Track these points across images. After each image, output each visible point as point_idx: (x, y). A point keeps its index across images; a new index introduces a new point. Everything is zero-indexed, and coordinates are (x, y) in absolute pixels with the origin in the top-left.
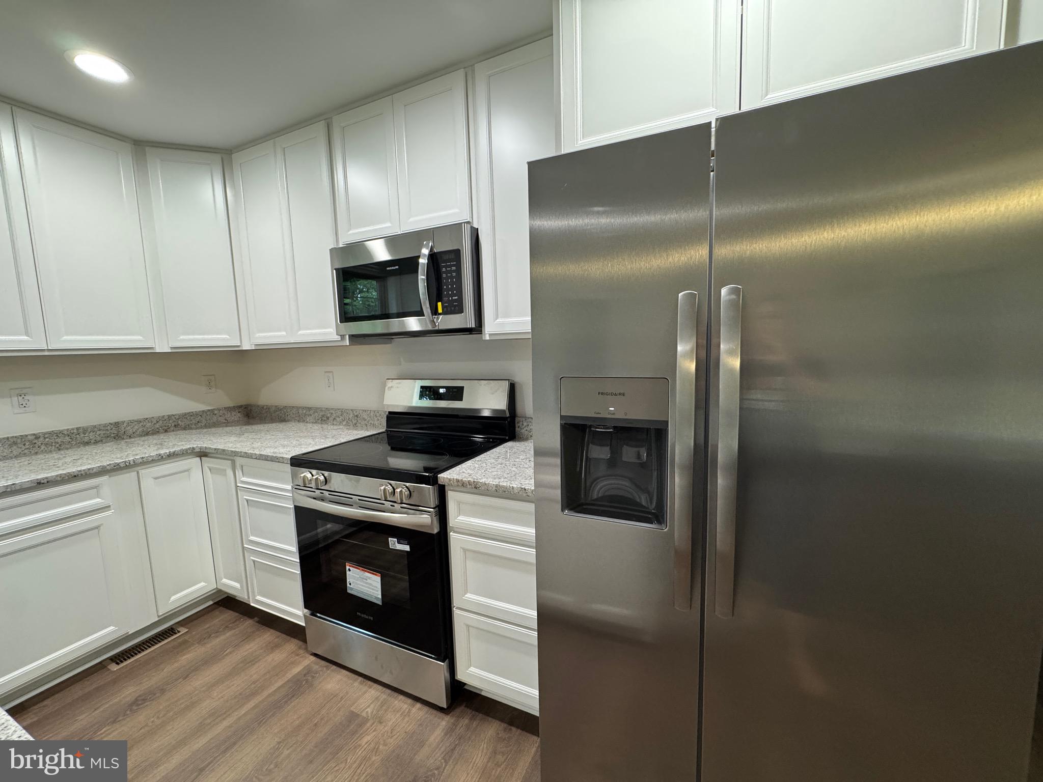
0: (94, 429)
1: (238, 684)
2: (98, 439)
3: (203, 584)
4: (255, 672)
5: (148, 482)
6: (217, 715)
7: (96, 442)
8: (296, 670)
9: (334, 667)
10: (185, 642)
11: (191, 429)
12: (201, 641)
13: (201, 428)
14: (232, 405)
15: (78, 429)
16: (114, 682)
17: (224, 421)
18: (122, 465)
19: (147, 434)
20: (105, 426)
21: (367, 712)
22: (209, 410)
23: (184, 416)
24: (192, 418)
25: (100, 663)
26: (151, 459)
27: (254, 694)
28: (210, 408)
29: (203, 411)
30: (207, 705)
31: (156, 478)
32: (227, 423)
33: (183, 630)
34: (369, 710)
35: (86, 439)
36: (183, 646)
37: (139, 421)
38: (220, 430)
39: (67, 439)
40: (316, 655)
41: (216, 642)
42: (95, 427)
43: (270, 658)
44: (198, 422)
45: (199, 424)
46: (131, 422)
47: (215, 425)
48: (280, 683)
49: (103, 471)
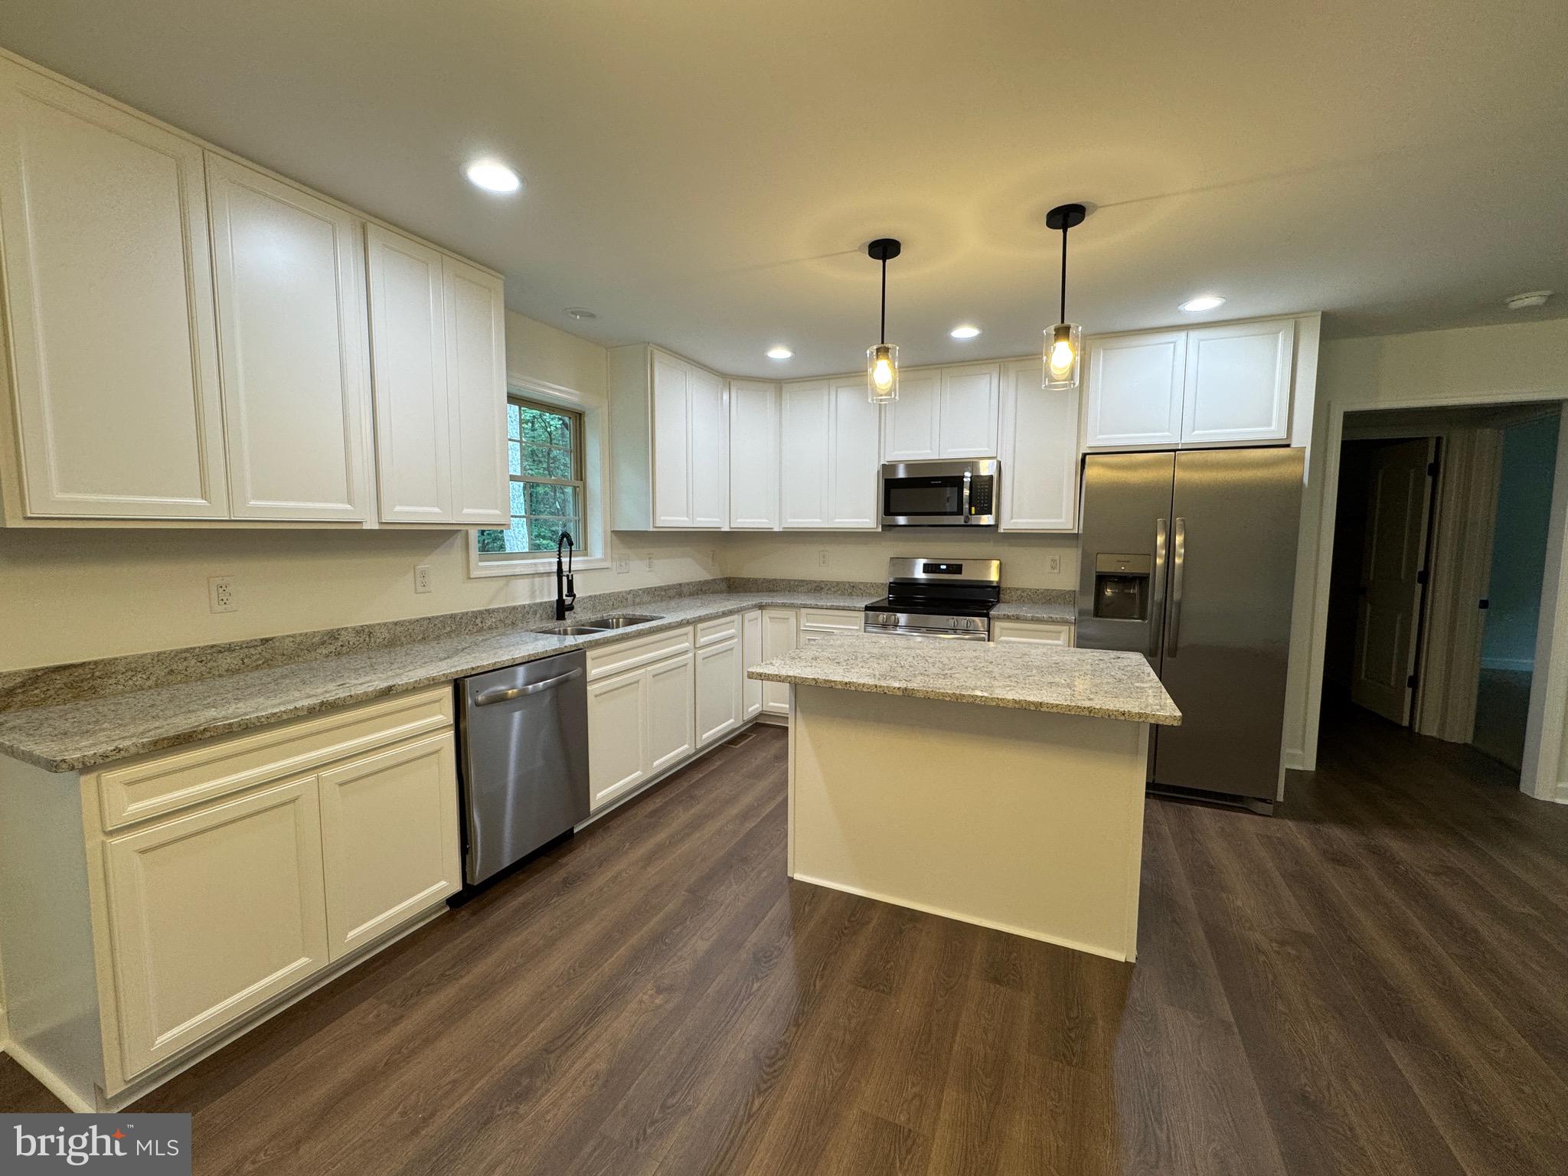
5: (746, 624)
14: (722, 577)
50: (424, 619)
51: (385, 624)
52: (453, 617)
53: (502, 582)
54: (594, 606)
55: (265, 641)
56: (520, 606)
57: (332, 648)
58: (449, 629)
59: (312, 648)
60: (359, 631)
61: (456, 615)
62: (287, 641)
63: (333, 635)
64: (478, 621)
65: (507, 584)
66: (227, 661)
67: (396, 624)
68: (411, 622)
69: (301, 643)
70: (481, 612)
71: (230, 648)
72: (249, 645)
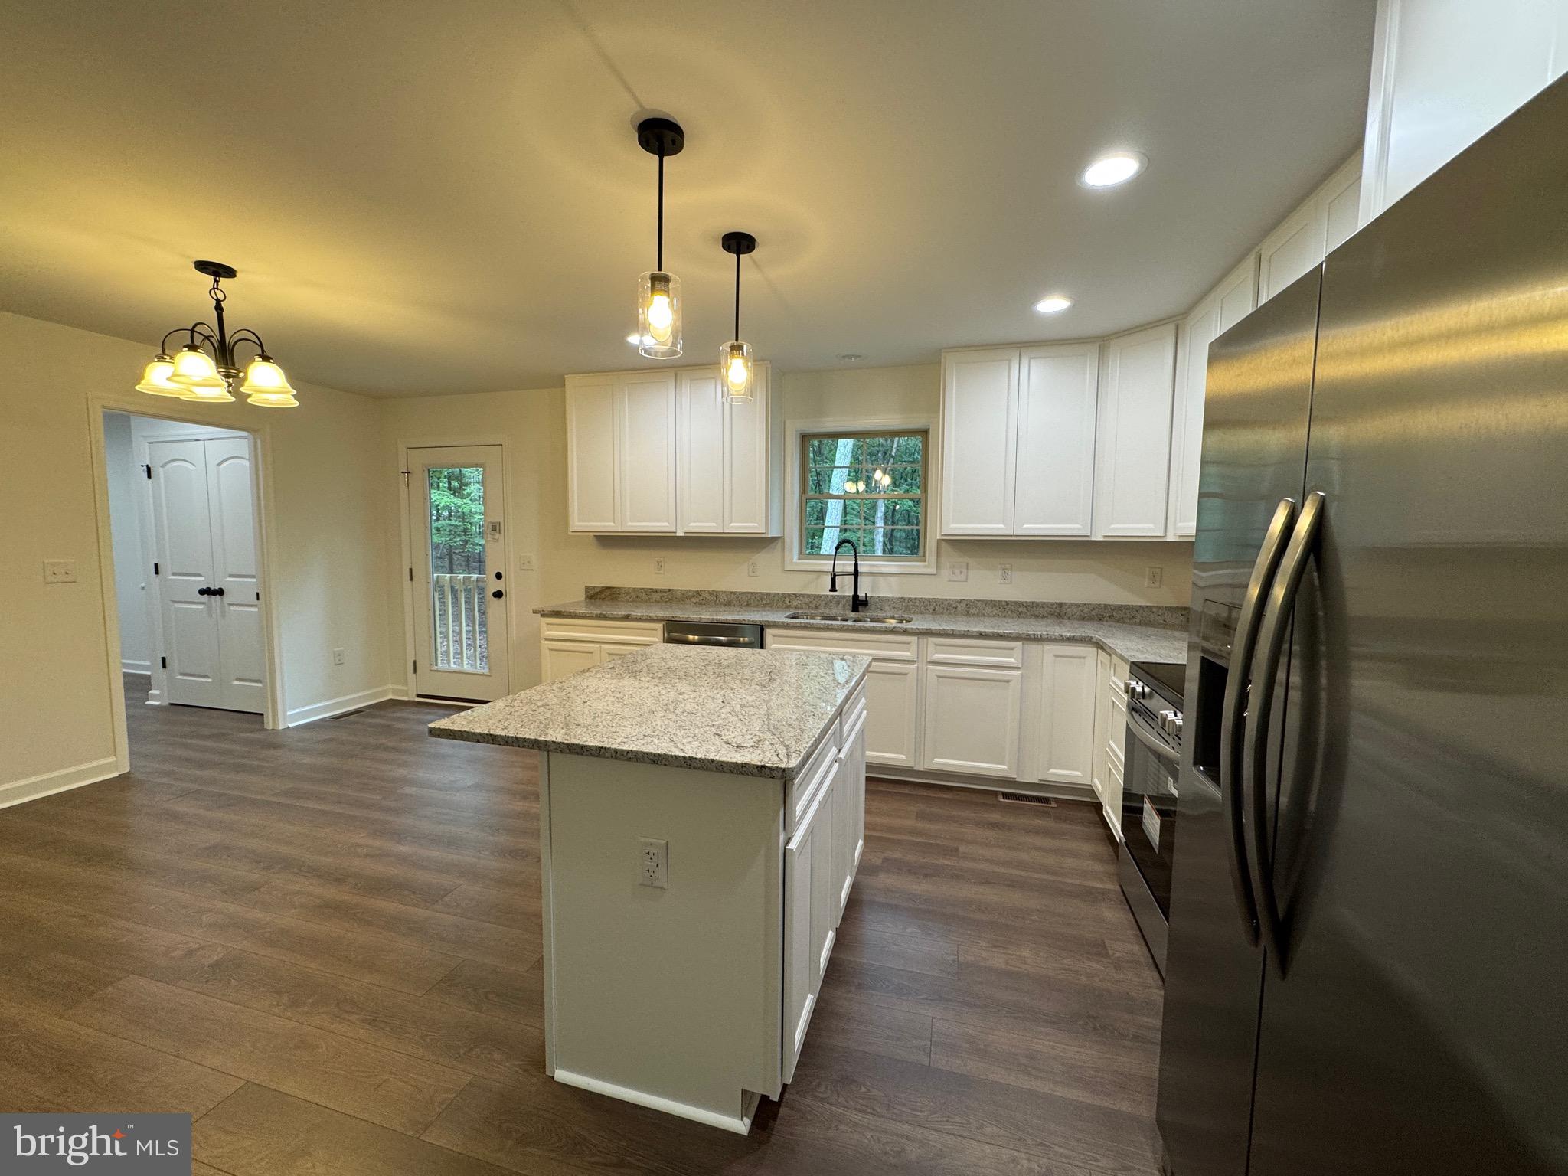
0: (1044, 605)
1: (1050, 860)
2: (1046, 614)
3: (1079, 773)
4: (1069, 862)
5: (1048, 659)
6: (1022, 865)
7: (1043, 617)
8: (1099, 885)
9: (1128, 908)
10: (1047, 813)
11: (1124, 623)
12: (1058, 819)
13: (1135, 624)
14: (1175, 605)
15: (1033, 603)
16: (994, 806)
17: (1162, 622)
18: (1032, 636)
19: (1083, 619)
20: (1052, 604)
21: (1114, 954)
22: (1147, 607)
23: (1120, 608)
24: (1127, 611)
25: (997, 791)
26: (1054, 637)
27: (1054, 873)
28: (1148, 604)
29: (1140, 606)
30: (1024, 856)
31: (1057, 656)
32: (1165, 626)
33: (1054, 805)
34: (1118, 954)
35: (1037, 613)
36: (1045, 814)
37: (1078, 605)
38: (1151, 630)
39: (1025, 610)
40: (1122, 888)
41: (1065, 826)
42: (1044, 603)
43: (1088, 863)
44: (1133, 617)
45: (1134, 620)
46: (1072, 604)
47: (1150, 624)
48: (1078, 882)
49: (1018, 638)
50: (749, 593)
51: (725, 592)
52: (768, 594)
53: (814, 576)
54: (907, 607)
55: (670, 590)
56: (823, 595)
57: (697, 600)
58: (764, 602)
59: (688, 598)
60: (711, 593)
61: (770, 593)
62: (678, 592)
63: (698, 593)
64: (787, 600)
65: (817, 578)
66: (656, 596)
67: (731, 593)
68: (740, 593)
69: (683, 594)
70: (789, 595)
71: (656, 591)
72: (664, 591)
